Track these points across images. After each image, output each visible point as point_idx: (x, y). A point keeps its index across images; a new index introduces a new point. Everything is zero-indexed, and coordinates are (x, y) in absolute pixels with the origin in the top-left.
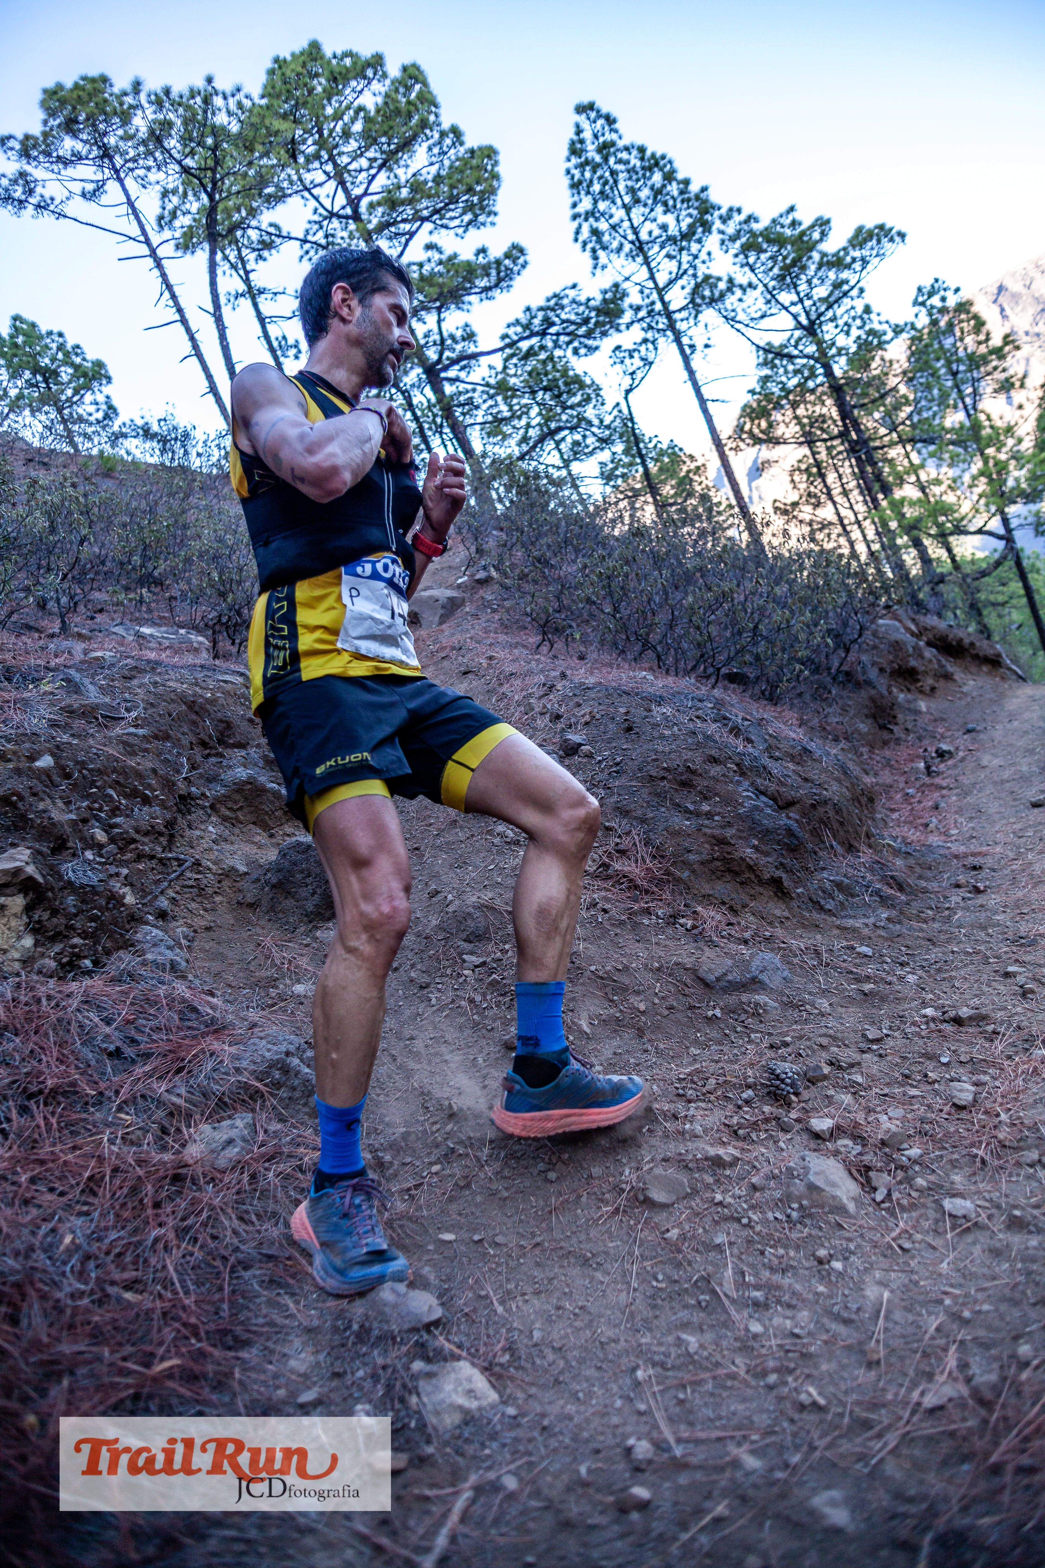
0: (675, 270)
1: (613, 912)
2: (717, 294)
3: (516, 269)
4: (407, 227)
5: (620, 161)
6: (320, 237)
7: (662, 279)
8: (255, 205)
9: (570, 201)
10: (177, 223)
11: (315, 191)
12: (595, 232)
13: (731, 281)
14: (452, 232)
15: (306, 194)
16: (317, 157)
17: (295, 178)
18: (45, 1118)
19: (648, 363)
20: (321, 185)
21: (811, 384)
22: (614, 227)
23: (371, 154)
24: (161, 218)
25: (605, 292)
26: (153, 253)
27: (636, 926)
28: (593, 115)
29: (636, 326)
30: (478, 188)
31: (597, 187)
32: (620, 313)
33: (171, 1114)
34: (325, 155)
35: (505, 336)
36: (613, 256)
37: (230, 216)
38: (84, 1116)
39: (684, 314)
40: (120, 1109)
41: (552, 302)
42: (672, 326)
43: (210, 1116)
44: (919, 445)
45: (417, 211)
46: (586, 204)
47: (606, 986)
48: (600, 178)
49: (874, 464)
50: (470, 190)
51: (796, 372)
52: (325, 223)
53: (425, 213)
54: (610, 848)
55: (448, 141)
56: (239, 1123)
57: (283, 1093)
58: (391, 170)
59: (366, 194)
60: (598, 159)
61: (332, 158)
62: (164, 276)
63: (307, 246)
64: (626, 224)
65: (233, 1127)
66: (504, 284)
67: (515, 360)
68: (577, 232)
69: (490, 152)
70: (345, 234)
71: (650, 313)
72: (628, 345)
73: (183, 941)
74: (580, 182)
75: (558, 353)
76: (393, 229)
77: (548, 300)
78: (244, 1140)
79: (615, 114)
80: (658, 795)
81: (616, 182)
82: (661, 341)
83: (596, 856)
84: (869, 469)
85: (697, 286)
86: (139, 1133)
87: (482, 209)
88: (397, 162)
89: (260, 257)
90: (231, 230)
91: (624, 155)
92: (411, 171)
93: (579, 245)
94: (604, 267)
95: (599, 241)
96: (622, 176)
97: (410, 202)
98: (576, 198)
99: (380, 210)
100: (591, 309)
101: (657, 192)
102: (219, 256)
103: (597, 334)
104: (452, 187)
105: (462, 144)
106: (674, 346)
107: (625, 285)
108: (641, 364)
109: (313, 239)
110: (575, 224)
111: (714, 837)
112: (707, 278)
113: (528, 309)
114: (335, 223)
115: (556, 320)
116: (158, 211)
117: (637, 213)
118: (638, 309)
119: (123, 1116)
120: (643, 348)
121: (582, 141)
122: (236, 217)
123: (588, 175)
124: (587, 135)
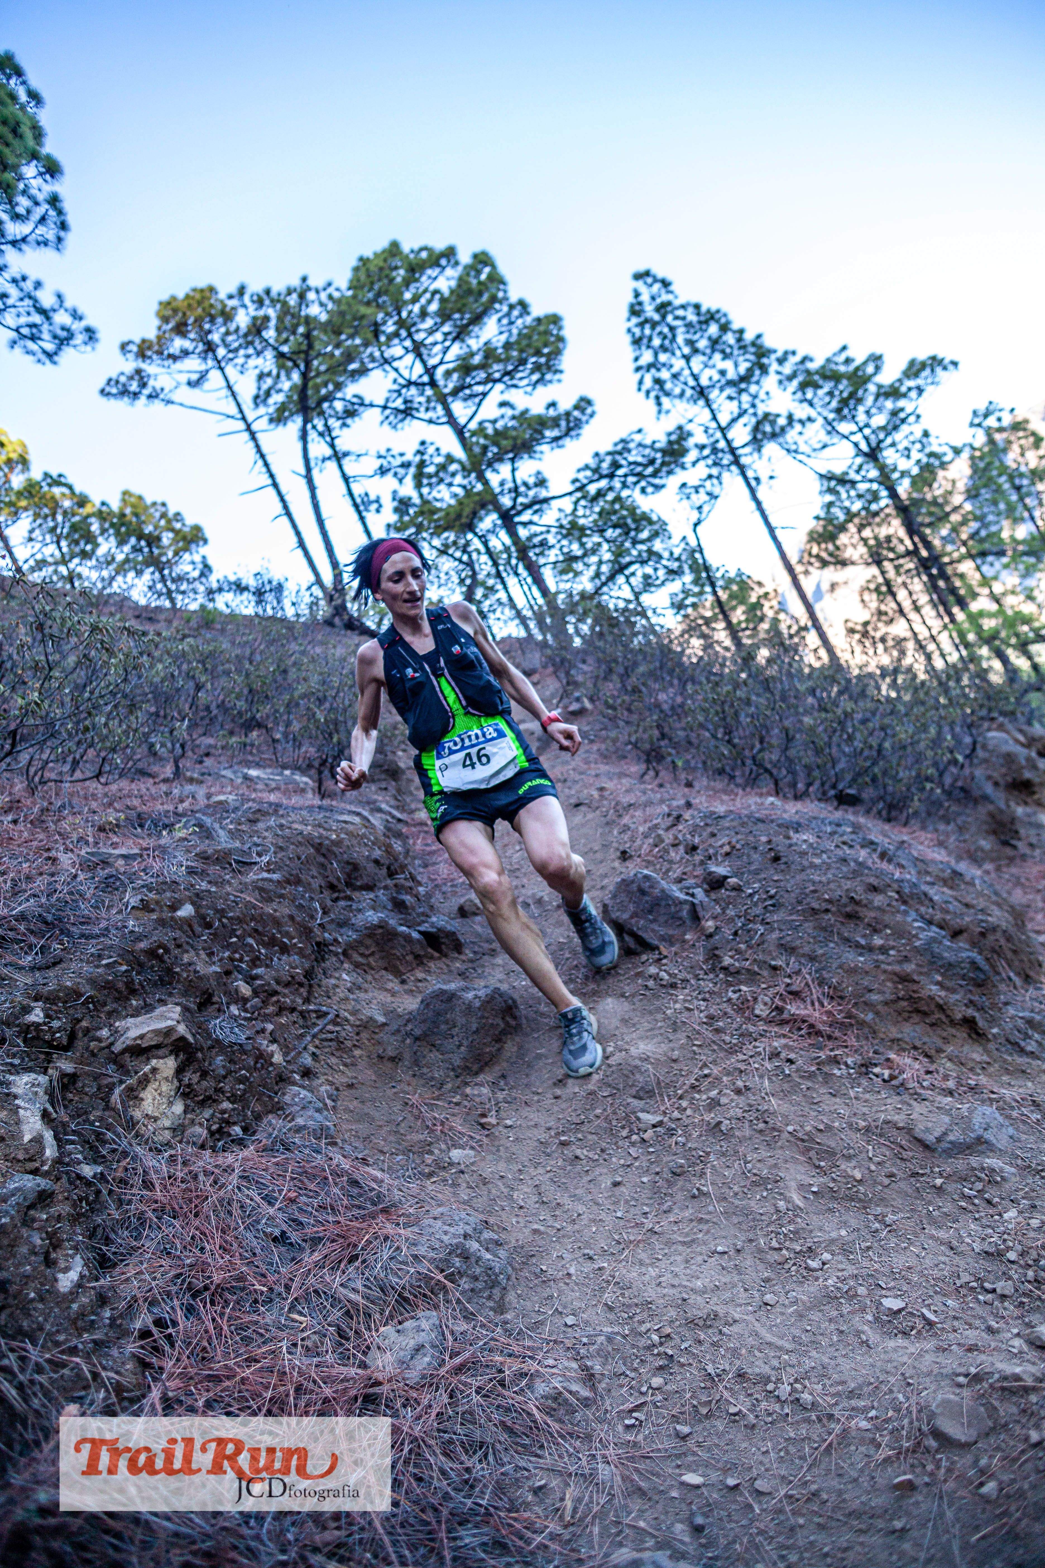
0: (736, 411)
1: (800, 1062)
2: (777, 430)
3: (584, 418)
4: (479, 389)
5: (677, 318)
6: (399, 403)
7: (724, 420)
8: (341, 379)
9: (632, 355)
10: (271, 401)
11: (395, 364)
12: (658, 382)
13: (790, 418)
14: (521, 391)
15: (387, 367)
16: (396, 334)
17: (377, 354)
18: (214, 1320)
19: (712, 496)
20: (400, 358)
21: (874, 507)
22: (675, 376)
23: (446, 328)
24: (257, 397)
25: (669, 434)
26: (248, 428)
27: (828, 1077)
28: (649, 280)
29: (702, 464)
30: (546, 351)
31: (656, 342)
32: (684, 452)
33: (348, 1313)
34: (403, 333)
35: (575, 481)
36: (677, 401)
37: (318, 391)
38: (255, 1317)
39: (747, 450)
40: (292, 1308)
41: (619, 447)
42: (736, 461)
43: (391, 1317)
44: (990, 558)
45: (489, 375)
46: (647, 357)
47: (809, 1149)
48: (660, 333)
49: (947, 579)
50: (538, 353)
51: (860, 496)
52: (404, 391)
53: (497, 375)
54: (781, 989)
55: (516, 313)
56: (425, 1324)
57: (465, 1283)
58: (463, 341)
59: (441, 363)
60: (656, 317)
61: (410, 335)
62: (258, 447)
63: (388, 412)
64: (687, 372)
65: (419, 1330)
66: (573, 433)
67: (583, 502)
68: (641, 382)
69: (555, 319)
70: (422, 399)
71: (715, 451)
72: (693, 481)
73: (328, 1101)
74: (640, 339)
75: (625, 493)
76: (467, 392)
77: (616, 444)
78: (433, 1346)
79: (669, 277)
80: (824, 929)
81: (674, 336)
82: (726, 475)
83: (767, 999)
84: (941, 584)
85: (759, 423)
86: (315, 1337)
87: (549, 367)
88: (469, 334)
89: (344, 425)
90: (319, 403)
91: (680, 313)
92: (482, 340)
93: (642, 394)
94: (668, 412)
95: (662, 389)
96: (680, 331)
97: (483, 366)
98: (637, 353)
99: (455, 376)
100: (657, 450)
101: (714, 343)
102: (309, 426)
103: (663, 474)
104: (521, 351)
105: (528, 314)
106: (740, 479)
107: (689, 427)
108: (707, 498)
109: (393, 405)
110: (638, 376)
111: (895, 974)
112: (766, 415)
113: (597, 454)
114: (413, 391)
115: (623, 462)
116: (254, 391)
117: (697, 363)
118: (702, 447)
119: (296, 1316)
120: (708, 484)
121: (640, 304)
122: (323, 391)
123: (647, 331)
124: (645, 297)
